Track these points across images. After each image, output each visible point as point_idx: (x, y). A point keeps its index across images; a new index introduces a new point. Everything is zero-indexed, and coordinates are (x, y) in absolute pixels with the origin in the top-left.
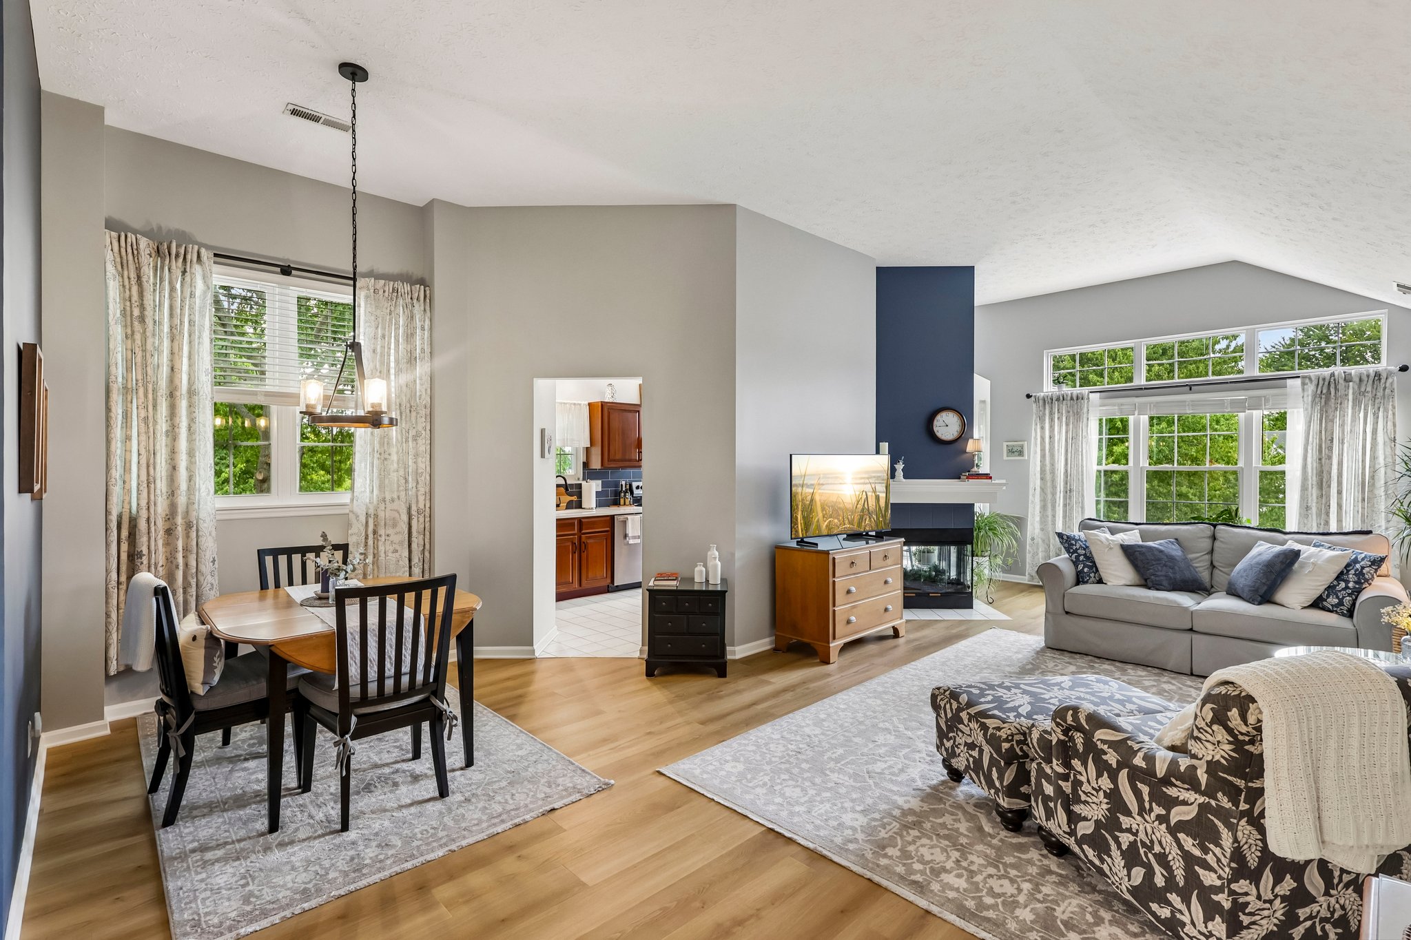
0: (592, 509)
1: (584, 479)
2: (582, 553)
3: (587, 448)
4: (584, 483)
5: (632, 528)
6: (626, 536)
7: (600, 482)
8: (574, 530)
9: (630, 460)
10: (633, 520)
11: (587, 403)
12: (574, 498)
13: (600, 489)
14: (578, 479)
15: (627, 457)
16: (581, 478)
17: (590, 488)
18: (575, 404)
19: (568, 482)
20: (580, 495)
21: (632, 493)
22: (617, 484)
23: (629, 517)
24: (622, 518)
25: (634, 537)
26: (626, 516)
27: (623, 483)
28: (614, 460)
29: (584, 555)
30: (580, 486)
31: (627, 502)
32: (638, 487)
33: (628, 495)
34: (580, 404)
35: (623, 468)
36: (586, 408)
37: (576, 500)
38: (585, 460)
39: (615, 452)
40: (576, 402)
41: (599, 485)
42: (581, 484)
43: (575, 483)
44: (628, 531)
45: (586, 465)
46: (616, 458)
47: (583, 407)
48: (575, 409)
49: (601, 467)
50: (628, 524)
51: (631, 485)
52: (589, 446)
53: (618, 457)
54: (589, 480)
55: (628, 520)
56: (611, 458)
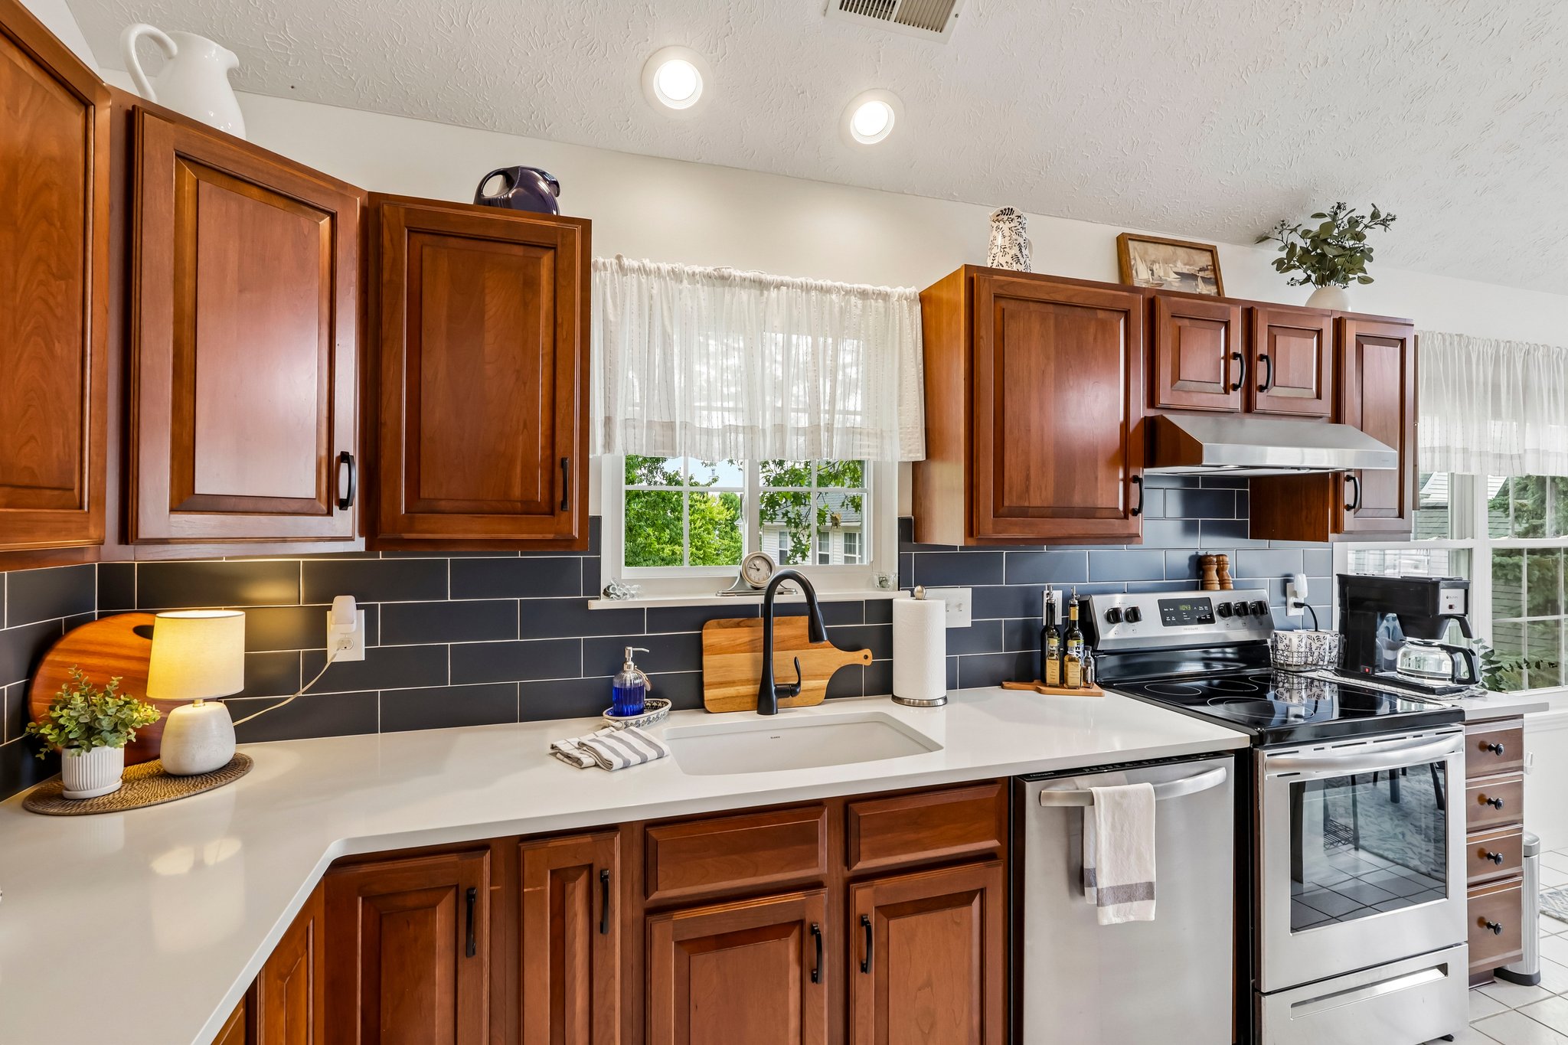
1: (903, 583)
2: (858, 978)
3: (916, 465)
4: (902, 601)
5: (1116, 846)
6: (1079, 878)
7: (964, 595)
8: (812, 858)
9: (1089, 513)
10: (1118, 805)
11: (914, 290)
12: (863, 657)
13: (966, 621)
14: (883, 583)
15: (1077, 500)
16: (893, 578)
17: (922, 620)
18: (864, 295)
19: (822, 595)
20: (885, 645)
21: (1091, 637)
22: (1030, 601)
23: (1102, 790)
24: (1061, 789)
25: (1126, 894)
26: (1082, 782)
27: (1057, 597)
28: (1023, 512)
29: (864, 987)
30: (885, 608)
31: (1074, 673)
32: (1113, 616)
33: (1076, 647)
34: (885, 297)
35: (1054, 541)
36: (910, 309)
37: (868, 662)
38: (908, 513)
39: (1028, 478)
40: (864, 291)
41: (960, 605)
42: (891, 601)
43: (863, 598)
44: (1091, 860)
45: (910, 529)
46: (1026, 504)
47: (901, 306)
48: (858, 312)
49: (969, 539)
50: (1095, 822)
51: (1085, 607)
52: (920, 456)
53: (1036, 500)
54: (919, 588)
55: (1093, 804)
56: (1006, 503)
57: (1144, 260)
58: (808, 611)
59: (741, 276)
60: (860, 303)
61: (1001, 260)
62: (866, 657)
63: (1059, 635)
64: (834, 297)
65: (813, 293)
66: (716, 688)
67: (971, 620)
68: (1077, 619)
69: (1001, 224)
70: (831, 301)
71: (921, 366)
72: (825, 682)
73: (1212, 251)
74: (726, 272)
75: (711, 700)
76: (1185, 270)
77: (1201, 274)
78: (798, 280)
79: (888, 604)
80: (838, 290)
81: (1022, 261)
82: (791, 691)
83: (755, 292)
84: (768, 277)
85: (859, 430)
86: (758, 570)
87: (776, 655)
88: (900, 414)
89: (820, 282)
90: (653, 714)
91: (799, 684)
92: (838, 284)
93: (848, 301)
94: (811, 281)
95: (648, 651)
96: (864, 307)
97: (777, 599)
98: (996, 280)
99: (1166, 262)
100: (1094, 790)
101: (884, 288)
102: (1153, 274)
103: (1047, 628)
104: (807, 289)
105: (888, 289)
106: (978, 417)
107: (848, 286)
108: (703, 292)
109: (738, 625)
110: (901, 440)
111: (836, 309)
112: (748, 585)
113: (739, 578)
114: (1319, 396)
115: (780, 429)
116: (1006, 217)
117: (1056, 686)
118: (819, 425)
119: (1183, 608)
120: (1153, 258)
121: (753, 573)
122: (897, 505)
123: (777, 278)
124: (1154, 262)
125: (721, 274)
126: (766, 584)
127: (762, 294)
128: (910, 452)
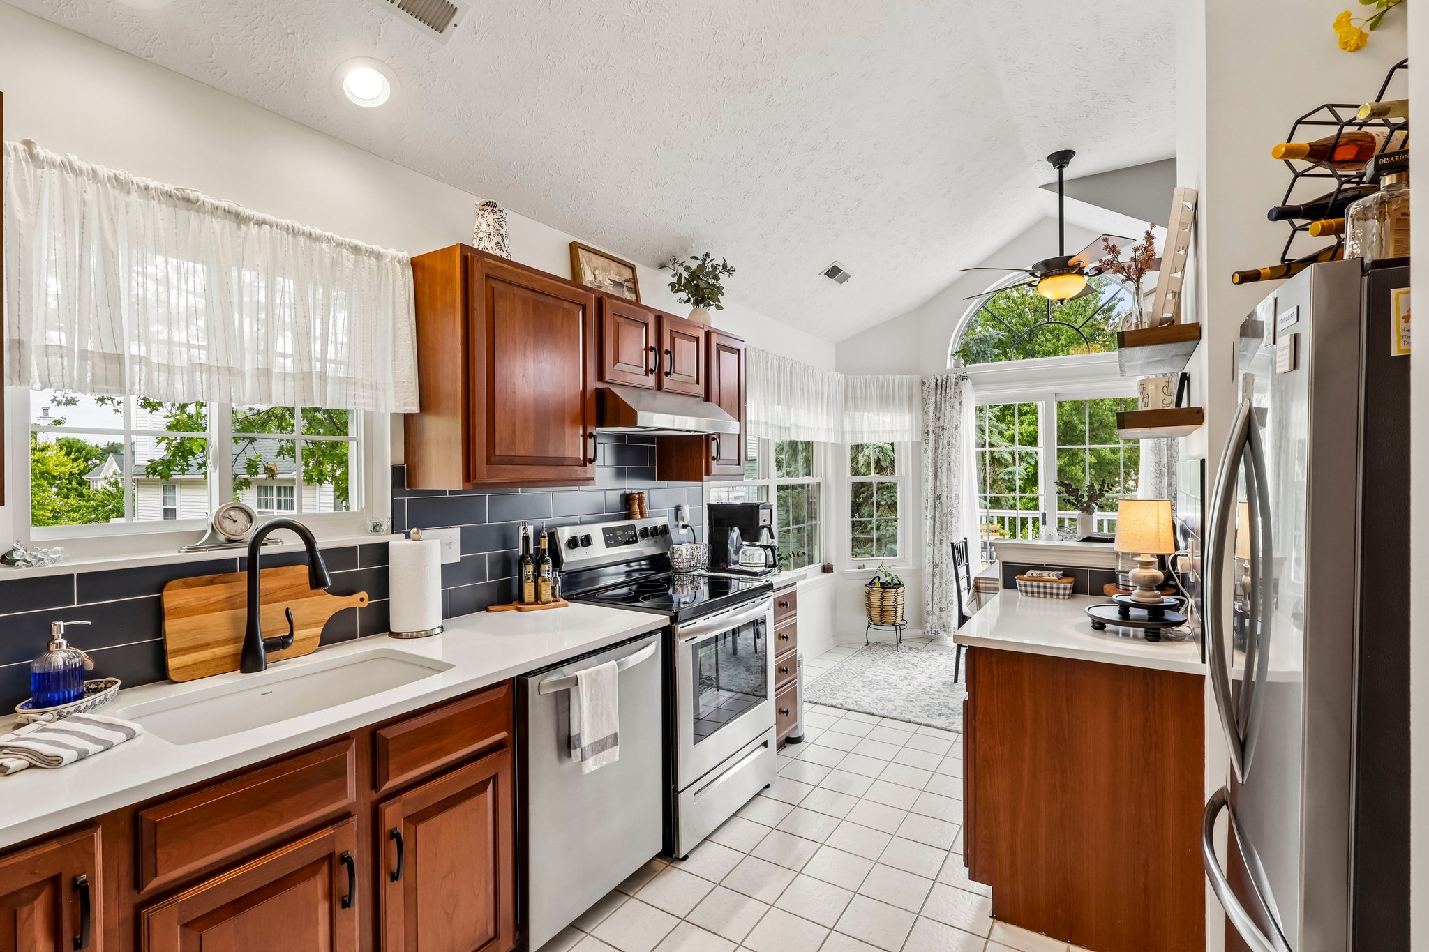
0: (428, 634)
1: (396, 527)
2: (387, 889)
3: (408, 418)
4: (397, 543)
5: (593, 712)
6: (567, 744)
7: (453, 534)
8: (341, 791)
9: (559, 462)
10: (594, 681)
11: (406, 255)
12: (360, 600)
13: (456, 558)
14: (376, 528)
15: (552, 452)
16: (387, 523)
17: (421, 556)
18: (356, 250)
19: (323, 542)
20: (380, 585)
21: (557, 562)
22: (506, 538)
23: (583, 672)
24: (553, 677)
25: (600, 746)
26: (568, 671)
27: (530, 530)
28: (511, 461)
29: (393, 894)
30: (382, 551)
31: (546, 591)
32: (573, 543)
33: (547, 569)
34: (379, 256)
35: (514, 484)
36: (403, 274)
37: (365, 604)
38: (400, 461)
39: (514, 432)
40: (356, 246)
41: (450, 544)
42: (387, 544)
43: (357, 544)
44: (576, 729)
45: (403, 477)
46: (513, 454)
47: (394, 268)
48: (351, 266)
49: (467, 484)
50: (579, 696)
51: (552, 537)
52: (415, 409)
53: (521, 450)
54: (415, 530)
55: (577, 684)
56: (497, 453)
57: (589, 266)
58: (306, 558)
59: (212, 204)
60: (352, 257)
61: (489, 246)
62: (362, 600)
63: (533, 562)
64: (324, 246)
65: (301, 238)
66: (186, 654)
67: (459, 556)
68: (547, 547)
69: (486, 214)
70: (321, 250)
71: (414, 326)
72: (319, 630)
73: (632, 268)
74: (192, 195)
75: (179, 668)
76: (616, 279)
77: (626, 284)
78: (284, 222)
79: (385, 546)
80: (329, 240)
81: (504, 249)
82: (281, 643)
83: (230, 224)
84: (246, 211)
85: (353, 380)
86: (235, 521)
87: (263, 609)
88: (394, 369)
89: (308, 229)
90: (99, 697)
91: (291, 634)
92: (328, 234)
93: (340, 254)
94: (297, 225)
95: (90, 623)
96: (356, 261)
97: (263, 551)
98: (487, 262)
99: (604, 270)
100: (577, 673)
101: (376, 248)
102: (595, 278)
103: (523, 557)
104: (294, 233)
105: (381, 250)
106: (474, 378)
107: (340, 238)
108: (162, 212)
109: (212, 582)
110: (396, 393)
111: (327, 260)
112: (222, 538)
113: (209, 531)
114: (698, 383)
115: (265, 373)
116: (490, 209)
117: (532, 604)
118: (311, 373)
119: (618, 533)
120: (595, 265)
121: (228, 524)
122: (389, 453)
123: (261, 215)
124: (596, 269)
125: (186, 195)
126: (249, 536)
127: (239, 228)
128: (405, 404)
